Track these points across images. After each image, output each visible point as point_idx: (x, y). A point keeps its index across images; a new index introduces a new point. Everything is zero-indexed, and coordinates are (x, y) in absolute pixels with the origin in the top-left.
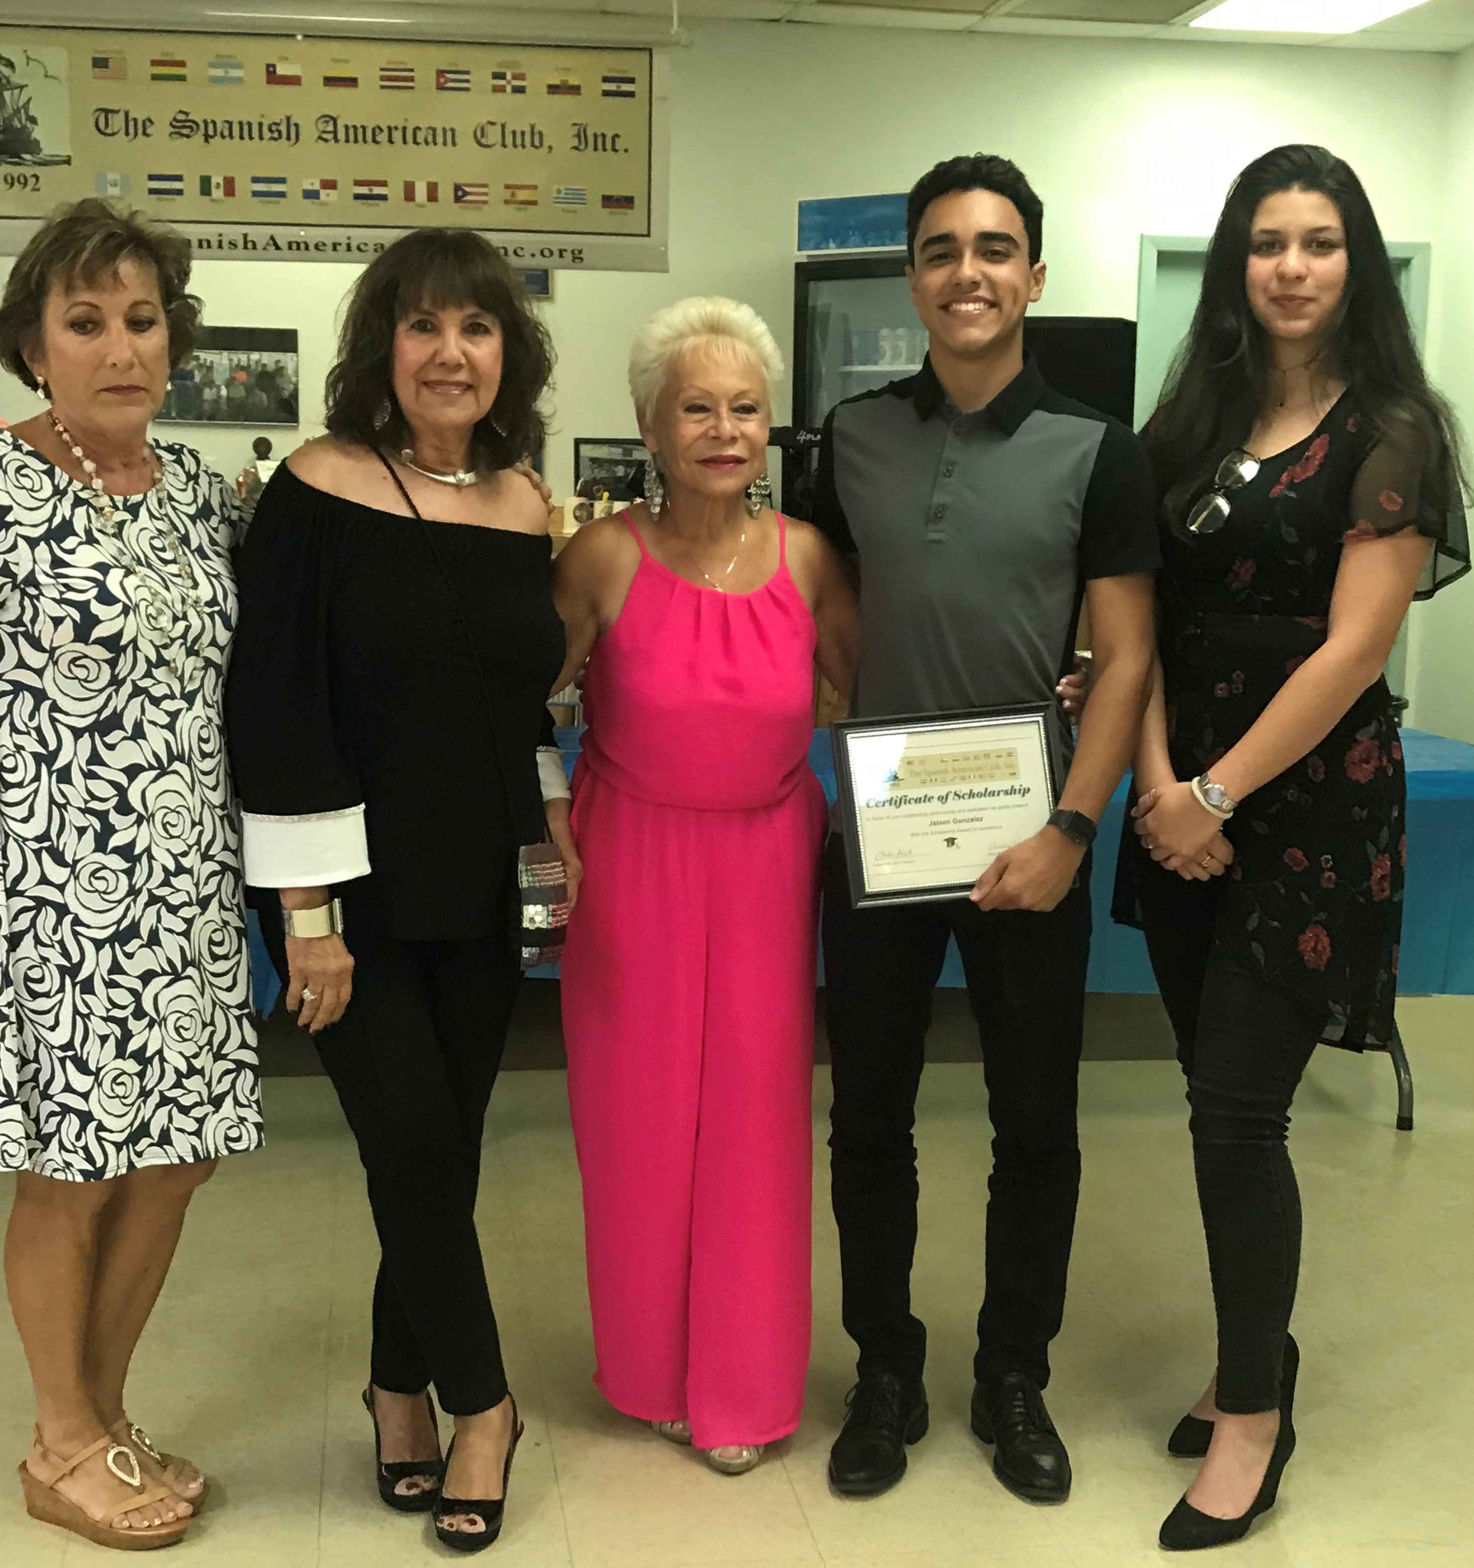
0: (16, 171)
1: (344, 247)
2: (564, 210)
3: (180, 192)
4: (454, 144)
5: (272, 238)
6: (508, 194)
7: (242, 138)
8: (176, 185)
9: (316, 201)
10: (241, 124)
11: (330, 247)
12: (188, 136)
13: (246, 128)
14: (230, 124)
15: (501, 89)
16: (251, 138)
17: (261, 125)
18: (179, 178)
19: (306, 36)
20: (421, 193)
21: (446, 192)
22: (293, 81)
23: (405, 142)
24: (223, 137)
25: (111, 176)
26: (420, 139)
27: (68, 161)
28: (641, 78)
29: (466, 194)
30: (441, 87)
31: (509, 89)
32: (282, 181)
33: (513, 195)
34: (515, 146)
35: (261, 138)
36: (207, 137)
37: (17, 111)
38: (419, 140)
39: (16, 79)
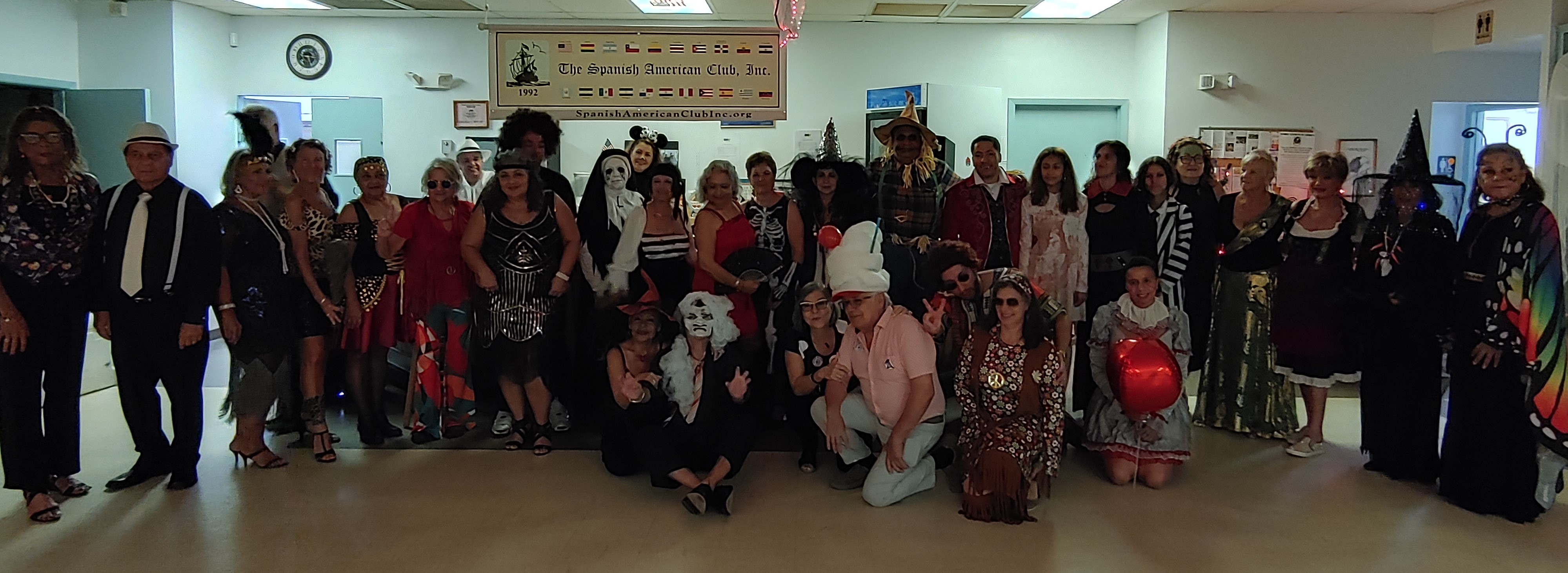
0: (528, 88)
1: (655, 115)
2: (744, 98)
3: (591, 95)
4: (699, 73)
5: (627, 112)
6: (720, 93)
7: (616, 73)
8: (590, 92)
9: (644, 97)
10: (615, 68)
11: (650, 115)
12: (595, 73)
13: (617, 69)
14: (611, 68)
15: (718, 52)
16: (619, 73)
17: (623, 68)
18: (591, 89)
19: (641, 33)
20: (686, 92)
21: (696, 92)
22: (637, 50)
23: (680, 73)
24: (608, 73)
25: (566, 89)
26: (686, 71)
27: (549, 84)
28: (775, 47)
29: (704, 93)
30: (694, 52)
31: (721, 51)
32: (631, 89)
33: (723, 93)
34: (724, 73)
35: (623, 73)
36: (602, 73)
37: (529, 65)
39: (529, 53)
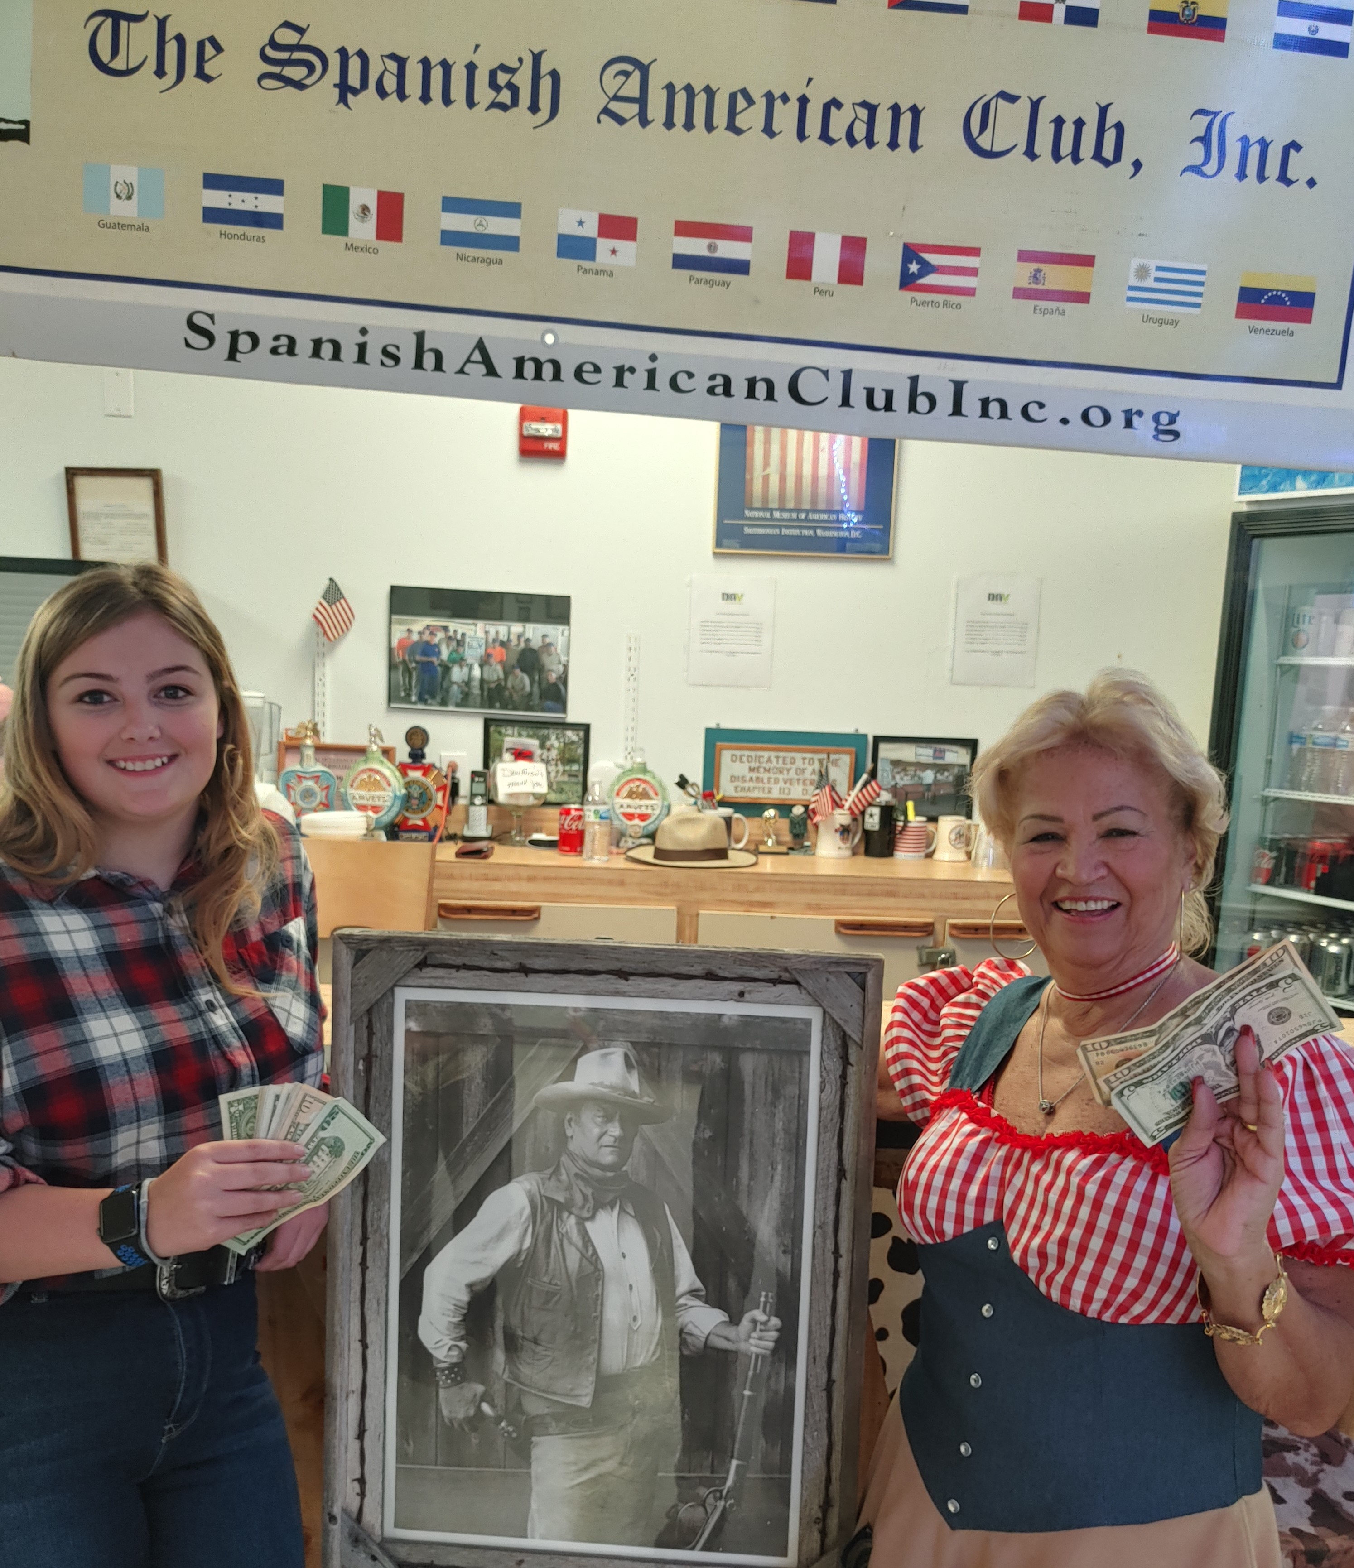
1: (641, 378)
2: (1147, 319)
3: (274, 221)
4: (914, 146)
5: (480, 346)
6: (1023, 274)
7: (426, 98)
8: (266, 203)
9: (586, 264)
10: (426, 63)
11: (609, 377)
12: (299, 85)
13: (437, 74)
14: (401, 62)
15: (1042, 15)
16: (447, 100)
17: (471, 68)
18: (274, 187)
21: (882, 263)
23: (801, 135)
24: (382, 93)
26: (837, 130)
27: (24, 130)
29: (927, 268)
31: (1059, 13)
32: (511, 210)
33: (1036, 277)
34: (1056, 156)
35: (471, 102)
36: (345, 90)
38: (832, 133)
